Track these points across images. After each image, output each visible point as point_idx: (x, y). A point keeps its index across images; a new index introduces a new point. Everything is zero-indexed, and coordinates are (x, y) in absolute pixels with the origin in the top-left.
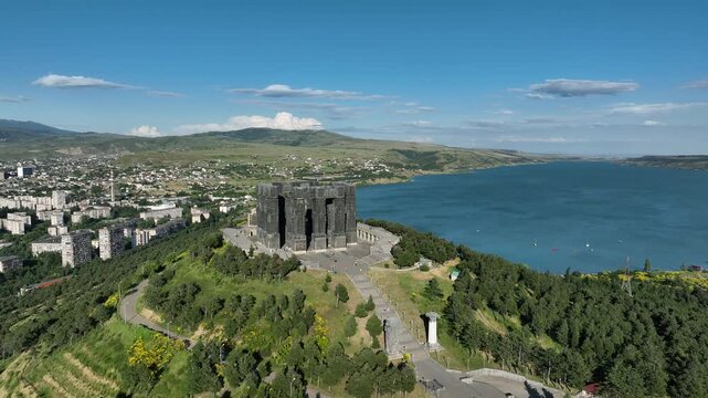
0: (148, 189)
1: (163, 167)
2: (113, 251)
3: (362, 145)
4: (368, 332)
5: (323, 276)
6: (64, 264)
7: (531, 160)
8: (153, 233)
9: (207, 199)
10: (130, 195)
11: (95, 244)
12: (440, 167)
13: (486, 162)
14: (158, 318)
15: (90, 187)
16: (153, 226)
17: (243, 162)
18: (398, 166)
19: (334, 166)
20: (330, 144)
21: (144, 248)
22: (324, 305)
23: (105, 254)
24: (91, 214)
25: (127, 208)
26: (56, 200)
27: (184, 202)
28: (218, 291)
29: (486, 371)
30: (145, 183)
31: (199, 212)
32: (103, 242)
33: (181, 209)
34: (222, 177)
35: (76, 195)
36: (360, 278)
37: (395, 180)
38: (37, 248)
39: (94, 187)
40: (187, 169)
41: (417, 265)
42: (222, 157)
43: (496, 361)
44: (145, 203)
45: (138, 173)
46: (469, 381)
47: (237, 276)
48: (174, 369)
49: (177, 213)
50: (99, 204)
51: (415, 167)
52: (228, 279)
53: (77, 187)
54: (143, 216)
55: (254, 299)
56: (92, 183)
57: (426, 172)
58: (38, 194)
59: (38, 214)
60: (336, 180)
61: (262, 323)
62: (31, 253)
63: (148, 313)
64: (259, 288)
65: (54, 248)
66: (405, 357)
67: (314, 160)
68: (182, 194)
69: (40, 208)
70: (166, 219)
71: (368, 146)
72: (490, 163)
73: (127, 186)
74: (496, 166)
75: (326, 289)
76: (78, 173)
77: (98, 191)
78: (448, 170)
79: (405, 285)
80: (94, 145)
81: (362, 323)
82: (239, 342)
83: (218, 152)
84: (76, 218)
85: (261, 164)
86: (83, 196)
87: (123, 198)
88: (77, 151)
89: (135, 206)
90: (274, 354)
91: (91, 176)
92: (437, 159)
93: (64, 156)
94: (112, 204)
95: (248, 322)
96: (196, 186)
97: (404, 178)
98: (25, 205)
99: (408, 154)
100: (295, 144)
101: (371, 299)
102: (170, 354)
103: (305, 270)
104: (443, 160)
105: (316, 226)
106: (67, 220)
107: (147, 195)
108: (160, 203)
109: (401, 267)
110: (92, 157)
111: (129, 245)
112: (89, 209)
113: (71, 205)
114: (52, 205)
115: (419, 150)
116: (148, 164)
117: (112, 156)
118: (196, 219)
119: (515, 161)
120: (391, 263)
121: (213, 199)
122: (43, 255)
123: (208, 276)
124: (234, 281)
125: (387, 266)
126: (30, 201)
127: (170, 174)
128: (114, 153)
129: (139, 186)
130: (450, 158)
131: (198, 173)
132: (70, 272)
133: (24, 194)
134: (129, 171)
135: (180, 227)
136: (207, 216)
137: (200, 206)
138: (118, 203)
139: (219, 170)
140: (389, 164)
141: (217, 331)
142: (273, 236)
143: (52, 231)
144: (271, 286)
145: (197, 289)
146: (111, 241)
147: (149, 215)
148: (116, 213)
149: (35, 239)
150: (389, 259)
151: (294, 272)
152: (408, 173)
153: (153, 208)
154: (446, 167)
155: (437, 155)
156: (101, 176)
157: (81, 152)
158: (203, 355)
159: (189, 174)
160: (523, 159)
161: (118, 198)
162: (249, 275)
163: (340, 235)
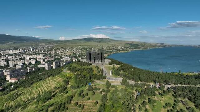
0: (62, 54)
2: (56, 67)
3: (119, 42)
4: (101, 73)
5: (96, 66)
6: (46, 69)
8: (64, 63)
9: (76, 56)
10: (58, 55)
11: (52, 65)
12: (139, 48)
13: (154, 46)
14: (70, 72)
16: (64, 62)
17: (85, 47)
18: (127, 48)
19: (109, 48)
20: (109, 42)
21: (62, 66)
23: (54, 68)
24: (49, 59)
25: (57, 58)
26: (41, 56)
27: (71, 57)
28: (79, 68)
30: (61, 52)
31: (74, 59)
32: (54, 65)
33: (70, 58)
34: (80, 51)
35: (45, 55)
36: (102, 66)
37: (126, 52)
38: (39, 66)
39: (49, 53)
40: (71, 48)
41: (113, 65)
42: (80, 45)
43: (120, 77)
44: (61, 57)
45: (59, 50)
48: (73, 77)
49: (69, 59)
50: (51, 57)
51: (133, 48)
53: (45, 53)
54: (61, 60)
55: (84, 69)
57: (135, 50)
58: (36, 55)
59: (37, 59)
60: (110, 51)
61: (86, 72)
62: (38, 67)
63: (68, 71)
64: (85, 67)
65: (43, 66)
67: (104, 46)
68: (70, 55)
69: (38, 58)
70: (67, 61)
71: (120, 42)
73: (57, 53)
74: (157, 47)
75: (96, 68)
76: (45, 50)
77: (50, 54)
78: (141, 49)
79: (109, 67)
80: (48, 43)
83: (79, 45)
84: (46, 60)
85: (90, 47)
86: (47, 55)
87: (56, 56)
88: (44, 44)
89: (59, 58)
91: (48, 51)
96: (74, 53)
97: (128, 51)
98: (34, 57)
99: (131, 44)
100: (100, 42)
101: (103, 69)
103: (93, 65)
106: (44, 61)
107: (62, 55)
108: (65, 57)
110: (47, 46)
111: (59, 66)
113: (45, 57)
114: (40, 57)
115: (134, 43)
116: (62, 47)
117: (52, 45)
118: (74, 61)
119: (162, 46)
120: (108, 64)
121: (78, 56)
122: (41, 68)
124: (81, 66)
126: (35, 56)
127: (67, 50)
128: (53, 45)
129: (60, 53)
130: (143, 46)
131: (74, 50)
132: (48, 71)
133: (33, 55)
134: (57, 49)
135: (70, 62)
136: (76, 60)
137: (75, 58)
138: (55, 57)
139: (79, 49)
140: (125, 47)
142: (88, 60)
143: (42, 63)
145: (76, 68)
146: (56, 65)
147: (63, 60)
148: (55, 59)
149: (38, 64)
151: (91, 65)
152: (130, 50)
153: (63, 58)
154: (141, 48)
155: (139, 45)
156: (50, 50)
159: (72, 50)
160: (166, 46)
161: (55, 56)
162: (84, 65)
163: (100, 60)
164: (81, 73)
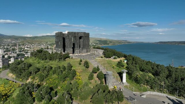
0: (28, 49)
1: (33, 44)
4: (98, 79)
5: (79, 60)
7: (131, 43)
10: (23, 51)
11: (10, 62)
12: (108, 44)
13: (120, 43)
14: (14, 76)
15: (11, 49)
18: (97, 44)
22: (79, 69)
24: (11, 56)
25: (22, 54)
26: (1, 52)
28: (38, 66)
29: (149, 93)
30: (28, 47)
34: (49, 46)
35: (7, 50)
36: (93, 61)
40: (40, 44)
41: (112, 58)
43: (151, 89)
45: (26, 45)
46: (144, 96)
47: (46, 61)
50: (14, 53)
51: (101, 44)
52: (43, 62)
53: (8, 48)
54: (26, 55)
55: (51, 68)
56: (12, 47)
57: (105, 45)
61: (55, 76)
63: (11, 75)
64: (54, 64)
66: (115, 88)
73: (22, 48)
74: (123, 44)
75: (80, 64)
76: (8, 45)
77: (14, 50)
78: (110, 45)
79: (109, 63)
80: (14, 38)
81: (95, 75)
82: (45, 84)
83: (48, 40)
84: (6, 56)
86: (9, 51)
87: (21, 51)
88: (9, 40)
89: (24, 53)
90: (59, 88)
91: (12, 46)
92: (107, 42)
93: (5, 41)
94: (17, 53)
95: (49, 76)
96: (42, 48)
99: (99, 41)
101: (98, 67)
102: (14, 89)
103: (72, 58)
104: (109, 42)
105: (76, 46)
106: (3, 57)
107: (28, 51)
109: (107, 58)
110: (13, 42)
112: (10, 54)
113: (5, 53)
115: (102, 40)
116: (29, 43)
120: (103, 56)
123: (35, 61)
124: (45, 62)
125: (102, 57)
127: (35, 45)
129: (26, 48)
130: (111, 42)
131: (42, 45)
134: (23, 45)
138: (19, 53)
139: (48, 44)
140: (95, 43)
141: (36, 80)
144: (59, 63)
145: (30, 65)
147: (28, 55)
148: (18, 55)
150: (102, 55)
151: (68, 59)
154: (109, 44)
156: (15, 46)
157: (10, 41)
158: (26, 88)
159: (40, 45)
160: (129, 42)
161: (19, 51)
162: (50, 60)
163: (84, 49)
164: (42, 79)
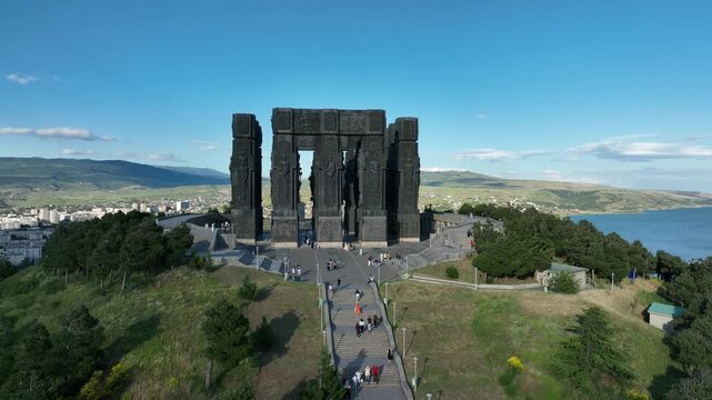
12: (601, 207)
13: (660, 203)
18: (549, 205)
51: (573, 208)
57: (581, 212)
72: (665, 204)
74: (674, 207)
78: (610, 210)
92: (599, 198)
99: (562, 194)
104: (606, 200)
115: (575, 190)
120: (466, 267)
125: (452, 273)
130: (614, 197)
140: (537, 203)
150: (462, 257)
152: (562, 213)
154: (608, 207)
155: (597, 194)
163: (372, 214)
